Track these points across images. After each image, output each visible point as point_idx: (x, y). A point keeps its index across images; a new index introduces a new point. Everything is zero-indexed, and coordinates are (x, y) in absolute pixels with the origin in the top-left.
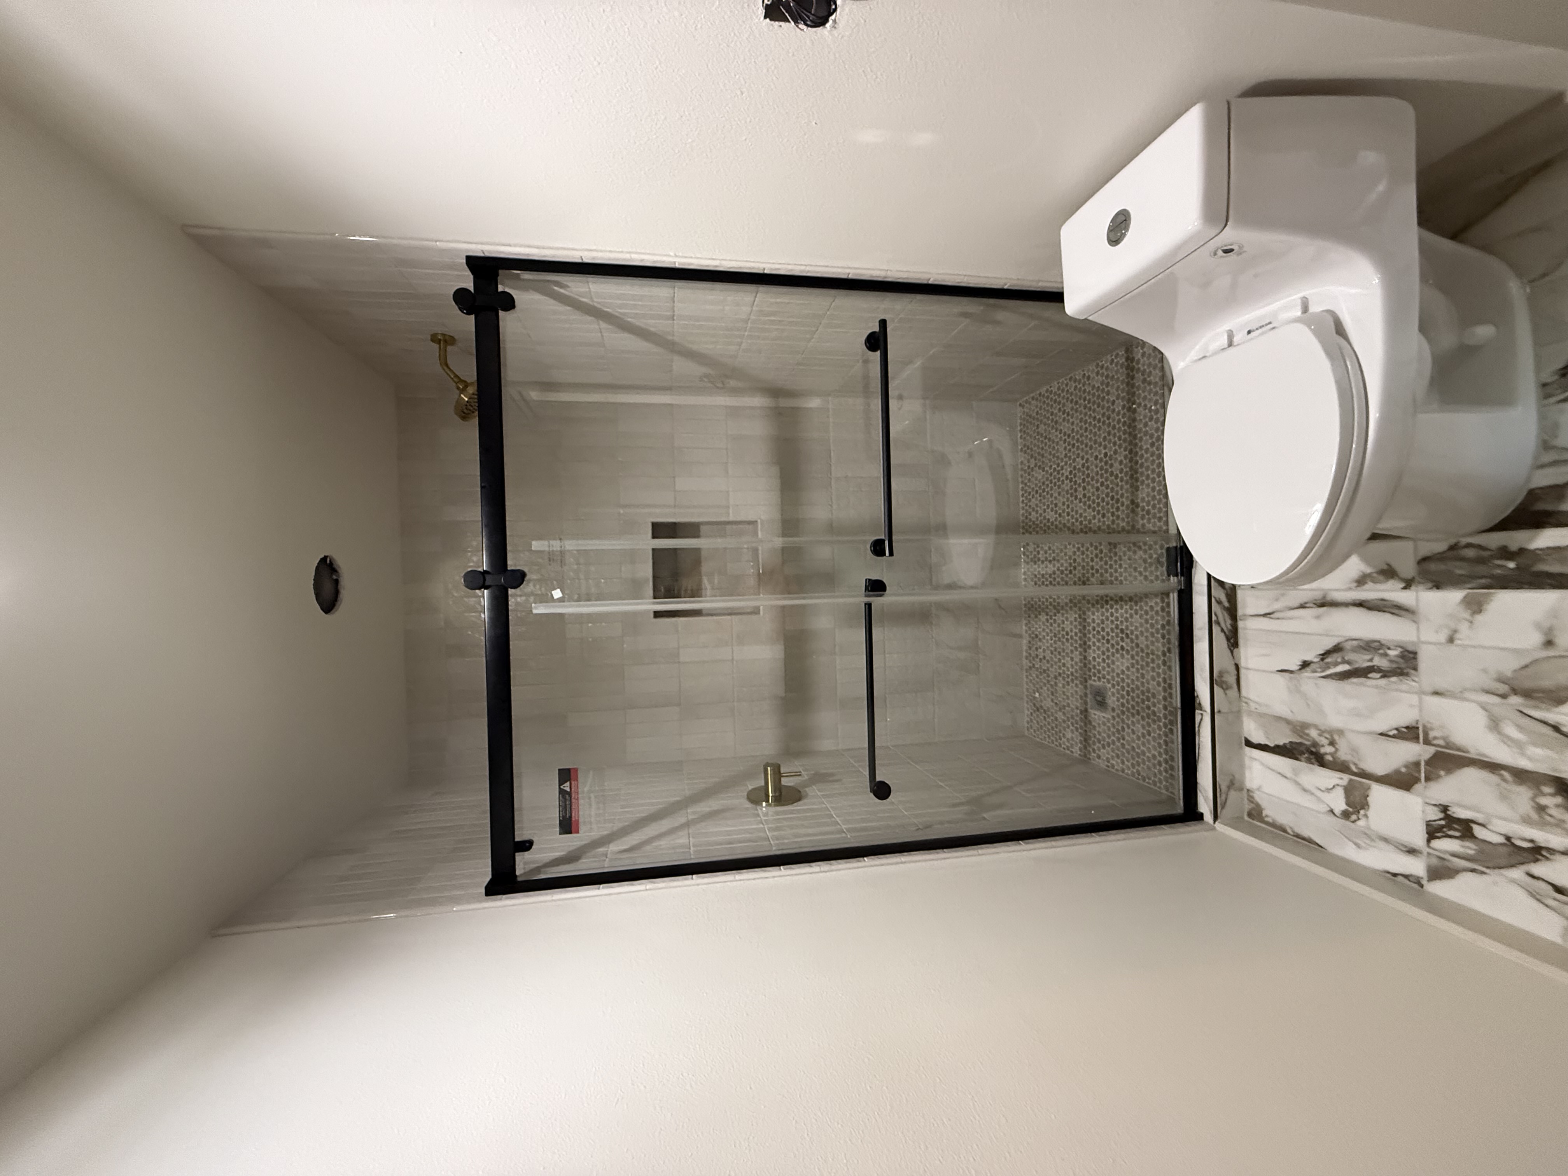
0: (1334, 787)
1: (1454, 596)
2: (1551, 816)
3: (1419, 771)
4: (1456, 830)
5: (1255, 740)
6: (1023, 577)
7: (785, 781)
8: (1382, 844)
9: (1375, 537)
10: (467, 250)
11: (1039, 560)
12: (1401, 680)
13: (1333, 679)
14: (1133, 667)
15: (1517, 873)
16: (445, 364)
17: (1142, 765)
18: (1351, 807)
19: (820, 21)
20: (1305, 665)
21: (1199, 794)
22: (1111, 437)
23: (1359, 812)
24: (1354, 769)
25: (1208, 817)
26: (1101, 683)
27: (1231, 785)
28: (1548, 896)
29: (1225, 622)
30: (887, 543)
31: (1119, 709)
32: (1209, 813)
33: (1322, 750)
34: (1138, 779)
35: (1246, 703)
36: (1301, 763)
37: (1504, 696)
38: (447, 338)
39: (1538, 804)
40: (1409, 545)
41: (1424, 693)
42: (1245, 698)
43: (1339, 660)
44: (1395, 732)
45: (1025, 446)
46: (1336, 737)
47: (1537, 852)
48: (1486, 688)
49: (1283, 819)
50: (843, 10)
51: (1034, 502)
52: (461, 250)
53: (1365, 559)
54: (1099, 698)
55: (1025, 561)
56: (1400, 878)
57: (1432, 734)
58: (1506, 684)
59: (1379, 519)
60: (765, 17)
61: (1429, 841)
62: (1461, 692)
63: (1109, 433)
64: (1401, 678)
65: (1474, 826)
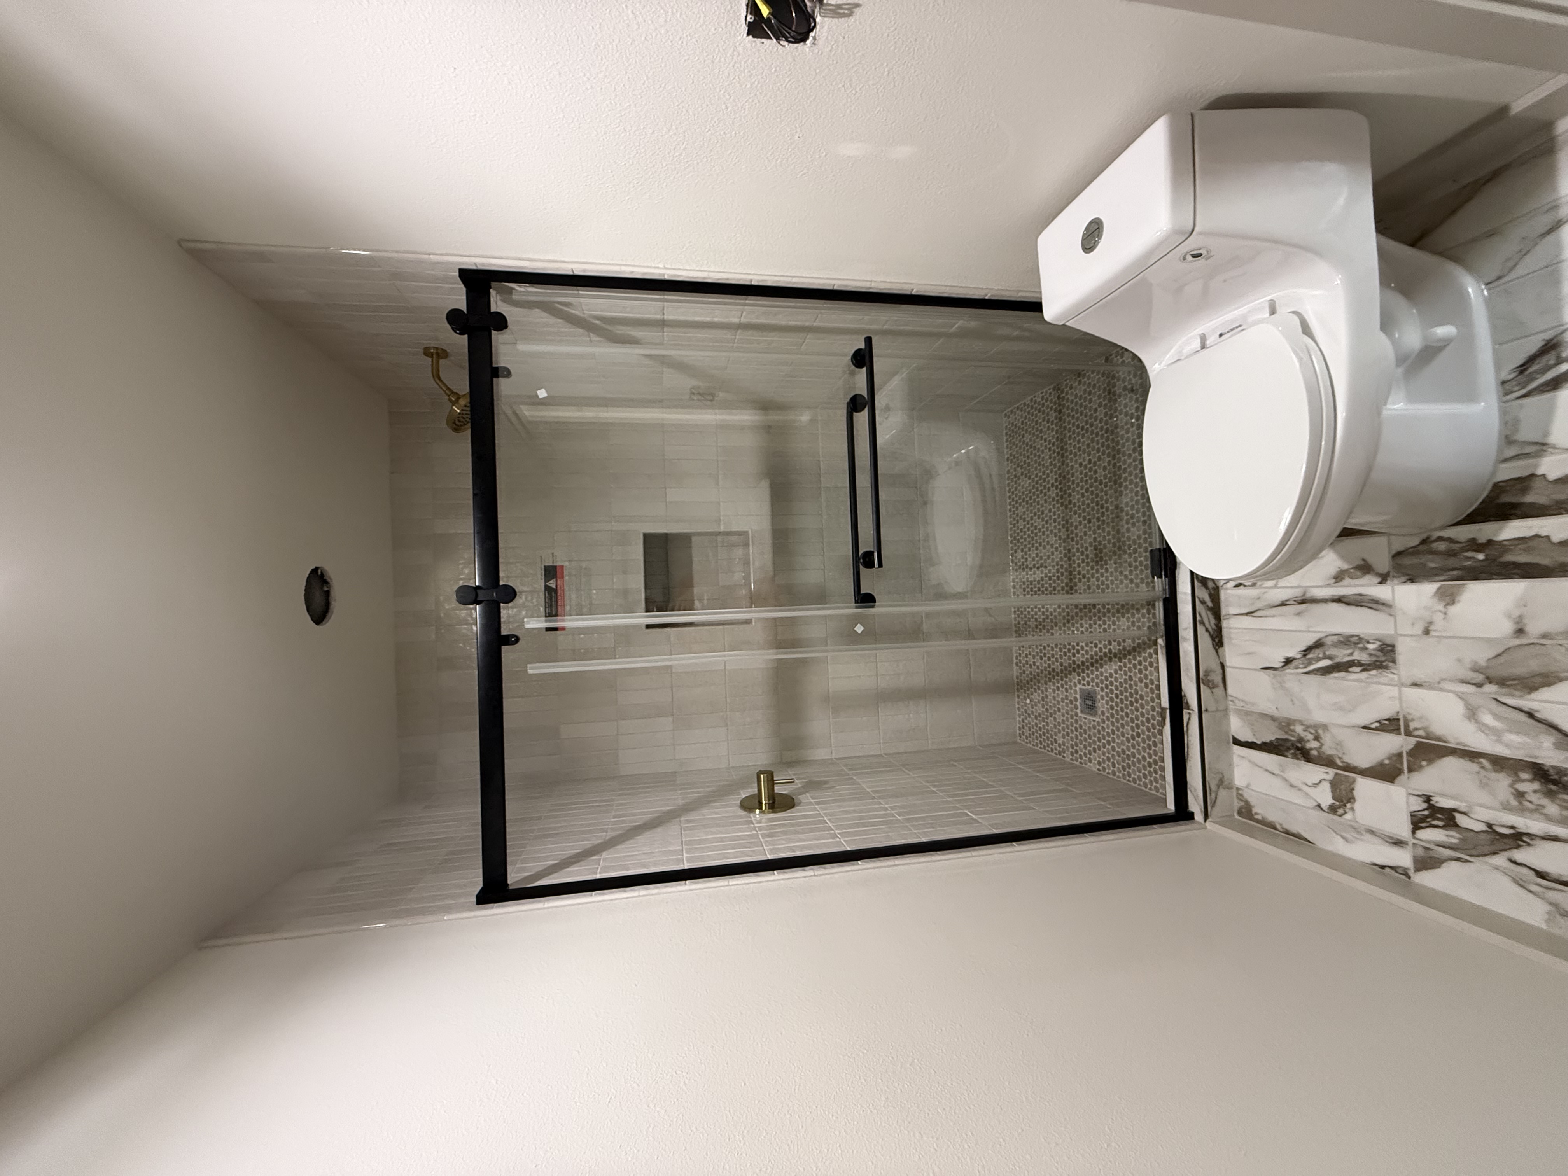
0: (1320, 782)
1: (1427, 589)
2: (1530, 802)
3: (1402, 763)
4: (1439, 819)
5: (1242, 739)
6: (1012, 584)
7: (778, 789)
8: (1368, 837)
9: (1347, 533)
10: (460, 263)
11: (1027, 567)
12: (1381, 674)
13: (1316, 674)
14: (1121, 670)
15: (1500, 860)
16: (437, 376)
17: (1132, 768)
18: (1337, 801)
19: (801, 37)
20: (1288, 661)
21: (1189, 792)
22: (1095, 444)
23: (1345, 806)
24: (1339, 762)
25: (1199, 817)
26: (1090, 687)
27: (1221, 783)
28: (1530, 883)
29: (1209, 622)
30: (876, 554)
31: (1108, 712)
32: (1199, 811)
33: (1308, 746)
34: (1129, 781)
35: (1232, 701)
36: (1288, 759)
37: (1479, 685)
38: (439, 351)
39: (1516, 790)
40: (1383, 540)
41: (1403, 685)
42: (1231, 696)
43: (1321, 656)
44: (1377, 725)
45: (1011, 455)
46: (1320, 731)
47: (1518, 838)
48: (1463, 677)
49: (1271, 817)
50: (822, 27)
51: (1021, 510)
52: (452, 263)
53: (1343, 557)
54: (1088, 702)
55: (1013, 569)
56: (1388, 870)
57: (1412, 725)
58: (1482, 673)
59: (1350, 514)
60: (748, 34)
61: (1414, 832)
62: (1439, 683)
63: (1093, 440)
64: (1380, 670)
65: (1457, 815)
